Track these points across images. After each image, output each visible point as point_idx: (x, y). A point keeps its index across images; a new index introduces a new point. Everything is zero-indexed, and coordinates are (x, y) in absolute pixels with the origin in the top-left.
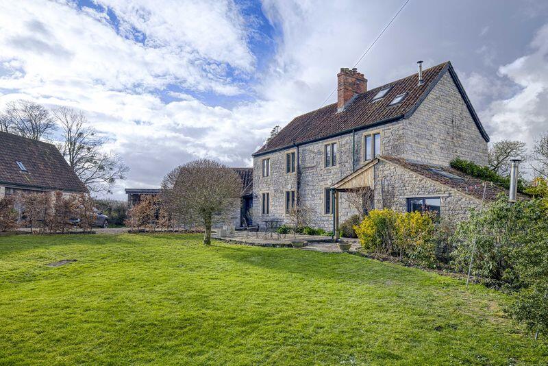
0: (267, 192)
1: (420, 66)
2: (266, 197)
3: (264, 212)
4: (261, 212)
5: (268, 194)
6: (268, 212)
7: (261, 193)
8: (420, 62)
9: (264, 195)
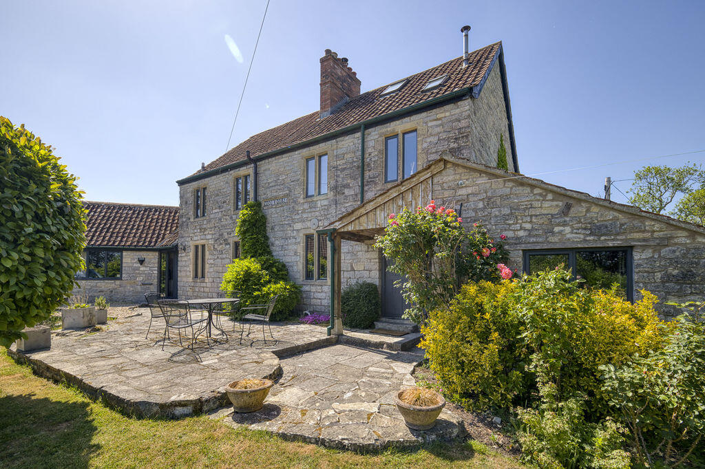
0: (203, 242)
1: (466, 36)
2: (200, 251)
3: (196, 276)
4: (192, 274)
5: (203, 246)
6: (203, 276)
7: (192, 244)
8: (467, 28)
9: (197, 247)
